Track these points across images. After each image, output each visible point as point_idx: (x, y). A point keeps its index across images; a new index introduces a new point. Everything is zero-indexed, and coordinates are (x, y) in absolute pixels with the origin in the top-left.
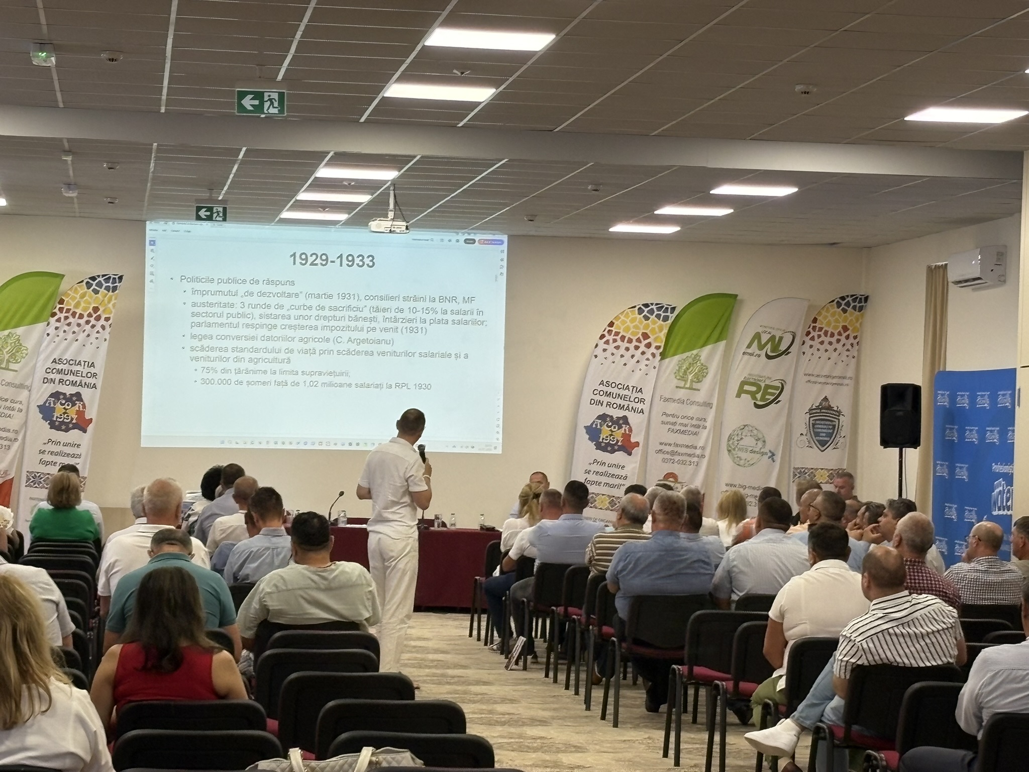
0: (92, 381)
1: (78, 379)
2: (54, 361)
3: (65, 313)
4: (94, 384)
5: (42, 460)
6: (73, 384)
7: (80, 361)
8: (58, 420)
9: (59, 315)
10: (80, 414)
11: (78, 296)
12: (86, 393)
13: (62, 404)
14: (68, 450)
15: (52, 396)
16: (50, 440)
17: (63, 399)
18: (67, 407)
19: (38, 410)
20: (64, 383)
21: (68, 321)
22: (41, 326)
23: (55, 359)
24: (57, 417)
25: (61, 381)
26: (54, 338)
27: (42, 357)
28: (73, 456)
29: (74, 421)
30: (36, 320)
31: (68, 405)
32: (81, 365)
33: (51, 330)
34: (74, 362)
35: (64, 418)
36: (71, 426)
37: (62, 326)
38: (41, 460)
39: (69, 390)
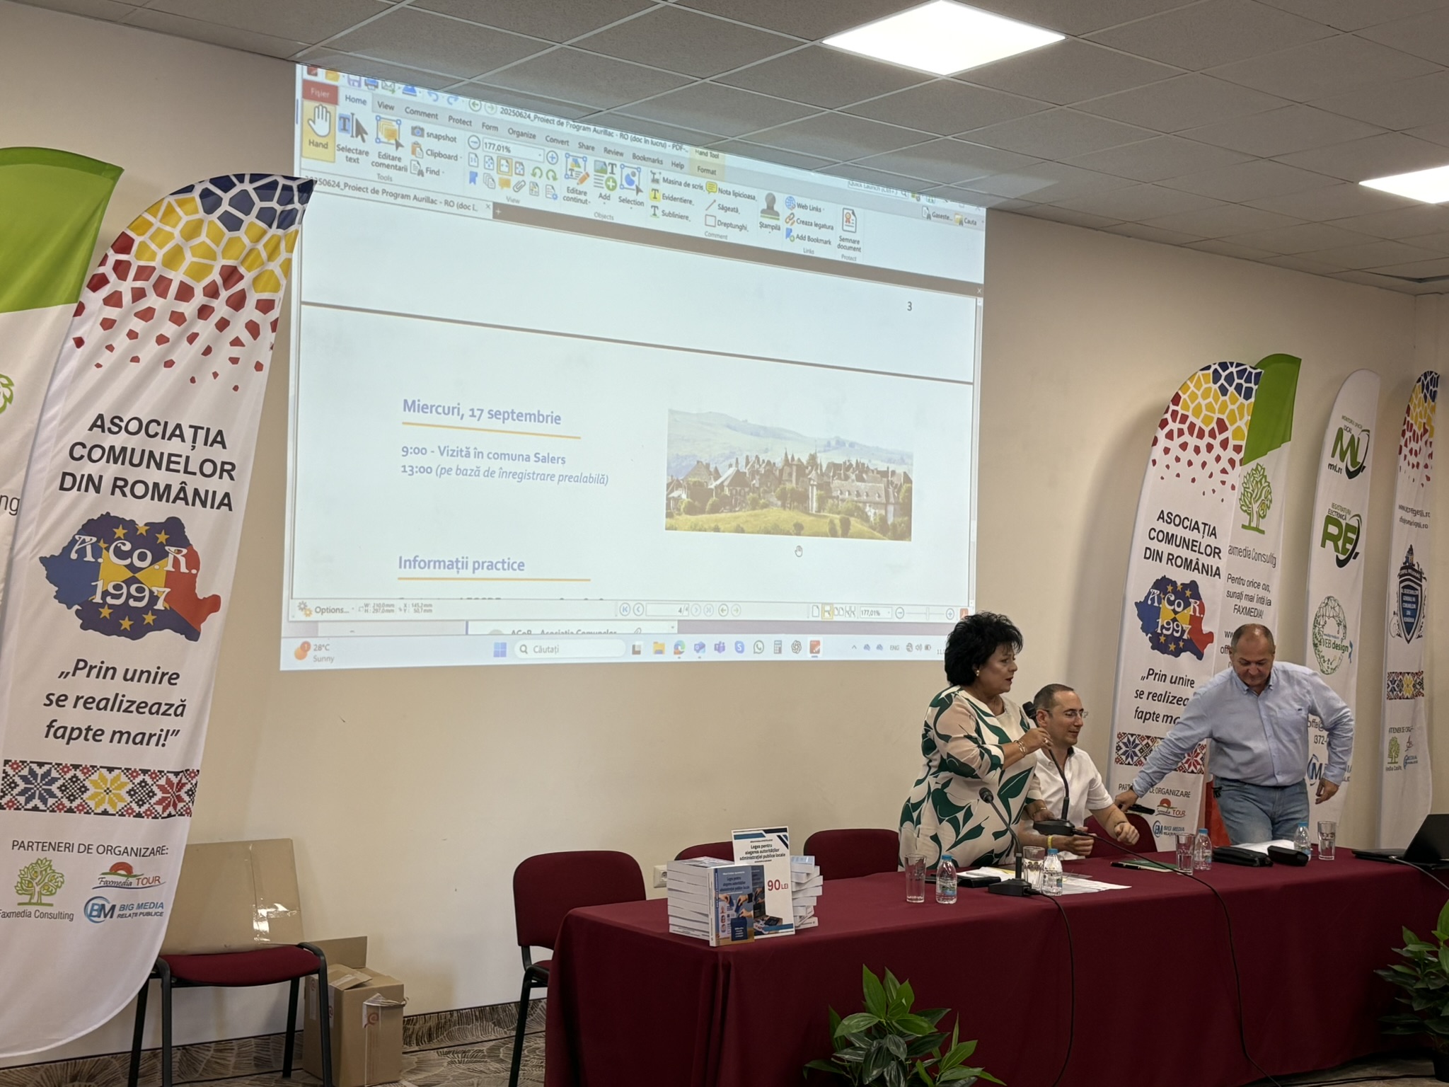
0: (219, 485)
1: (175, 480)
2: (99, 423)
3: (135, 279)
4: (227, 495)
5: (56, 725)
6: (160, 493)
7: (178, 426)
8: (109, 600)
9: (114, 284)
10: (182, 584)
11: (176, 232)
12: (198, 522)
13: (120, 554)
14: (139, 691)
15: (89, 527)
16: (81, 665)
17: (127, 537)
18: (138, 563)
19: (43, 571)
20: (127, 490)
21: (143, 305)
22: (54, 315)
23: (101, 417)
24: (105, 594)
25: (119, 485)
26: (96, 352)
27: (57, 410)
28: (156, 709)
29: (160, 606)
30: (37, 297)
31: (142, 557)
32: (182, 436)
33: (90, 328)
34: (160, 429)
35: (129, 596)
36: (149, 618)
37: (125, 317)
38: (50, 726)
39: (144, 512)
